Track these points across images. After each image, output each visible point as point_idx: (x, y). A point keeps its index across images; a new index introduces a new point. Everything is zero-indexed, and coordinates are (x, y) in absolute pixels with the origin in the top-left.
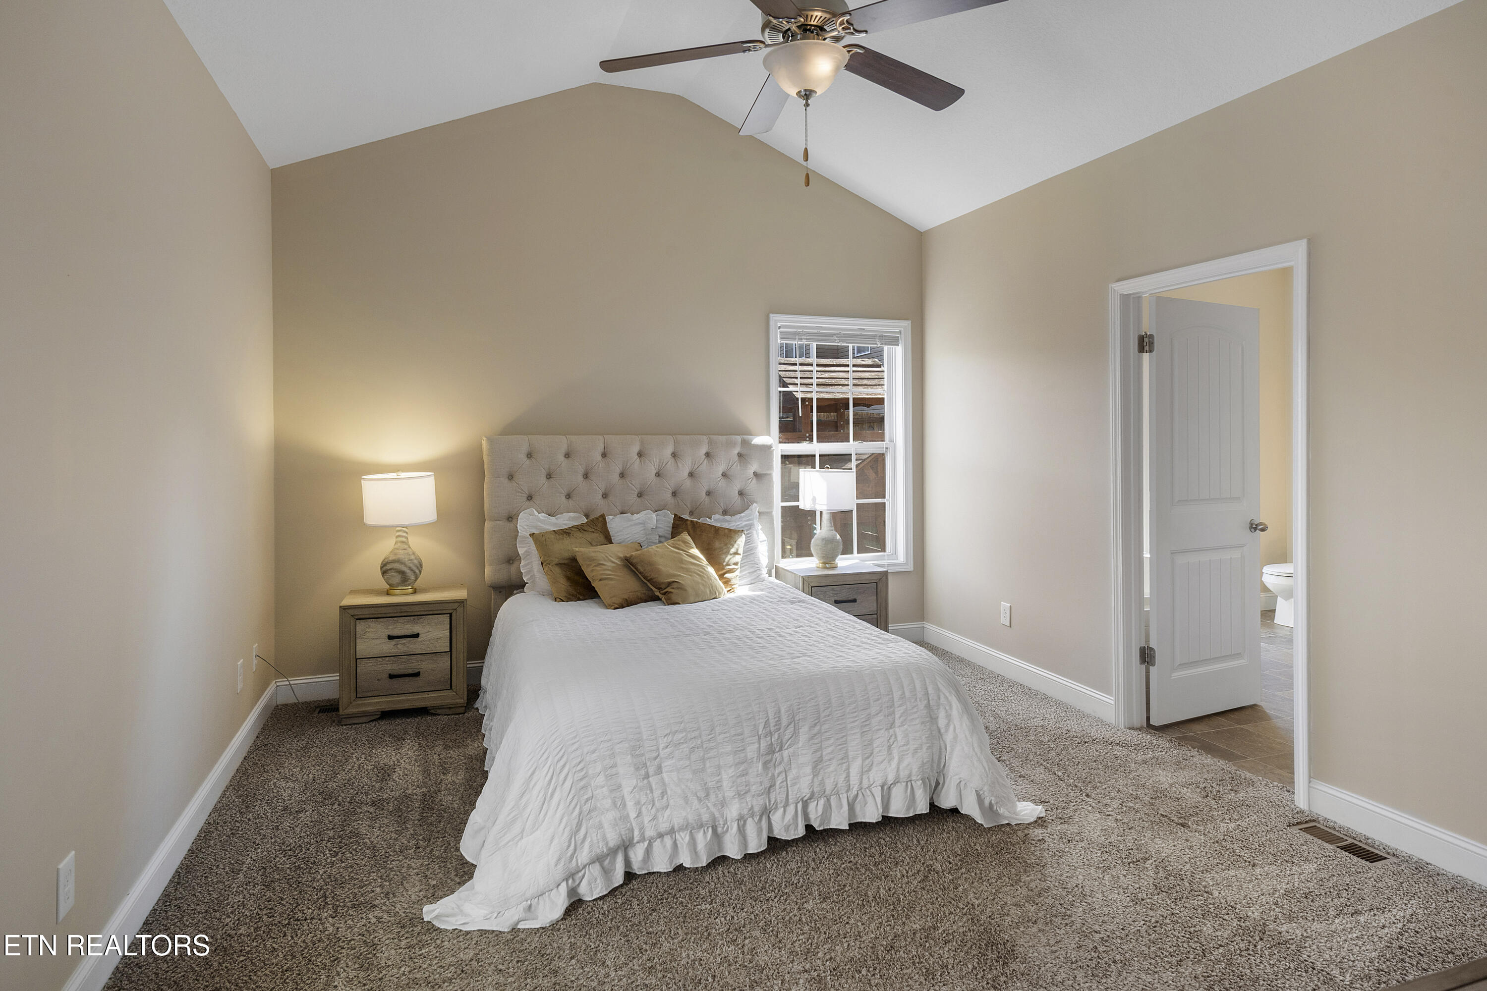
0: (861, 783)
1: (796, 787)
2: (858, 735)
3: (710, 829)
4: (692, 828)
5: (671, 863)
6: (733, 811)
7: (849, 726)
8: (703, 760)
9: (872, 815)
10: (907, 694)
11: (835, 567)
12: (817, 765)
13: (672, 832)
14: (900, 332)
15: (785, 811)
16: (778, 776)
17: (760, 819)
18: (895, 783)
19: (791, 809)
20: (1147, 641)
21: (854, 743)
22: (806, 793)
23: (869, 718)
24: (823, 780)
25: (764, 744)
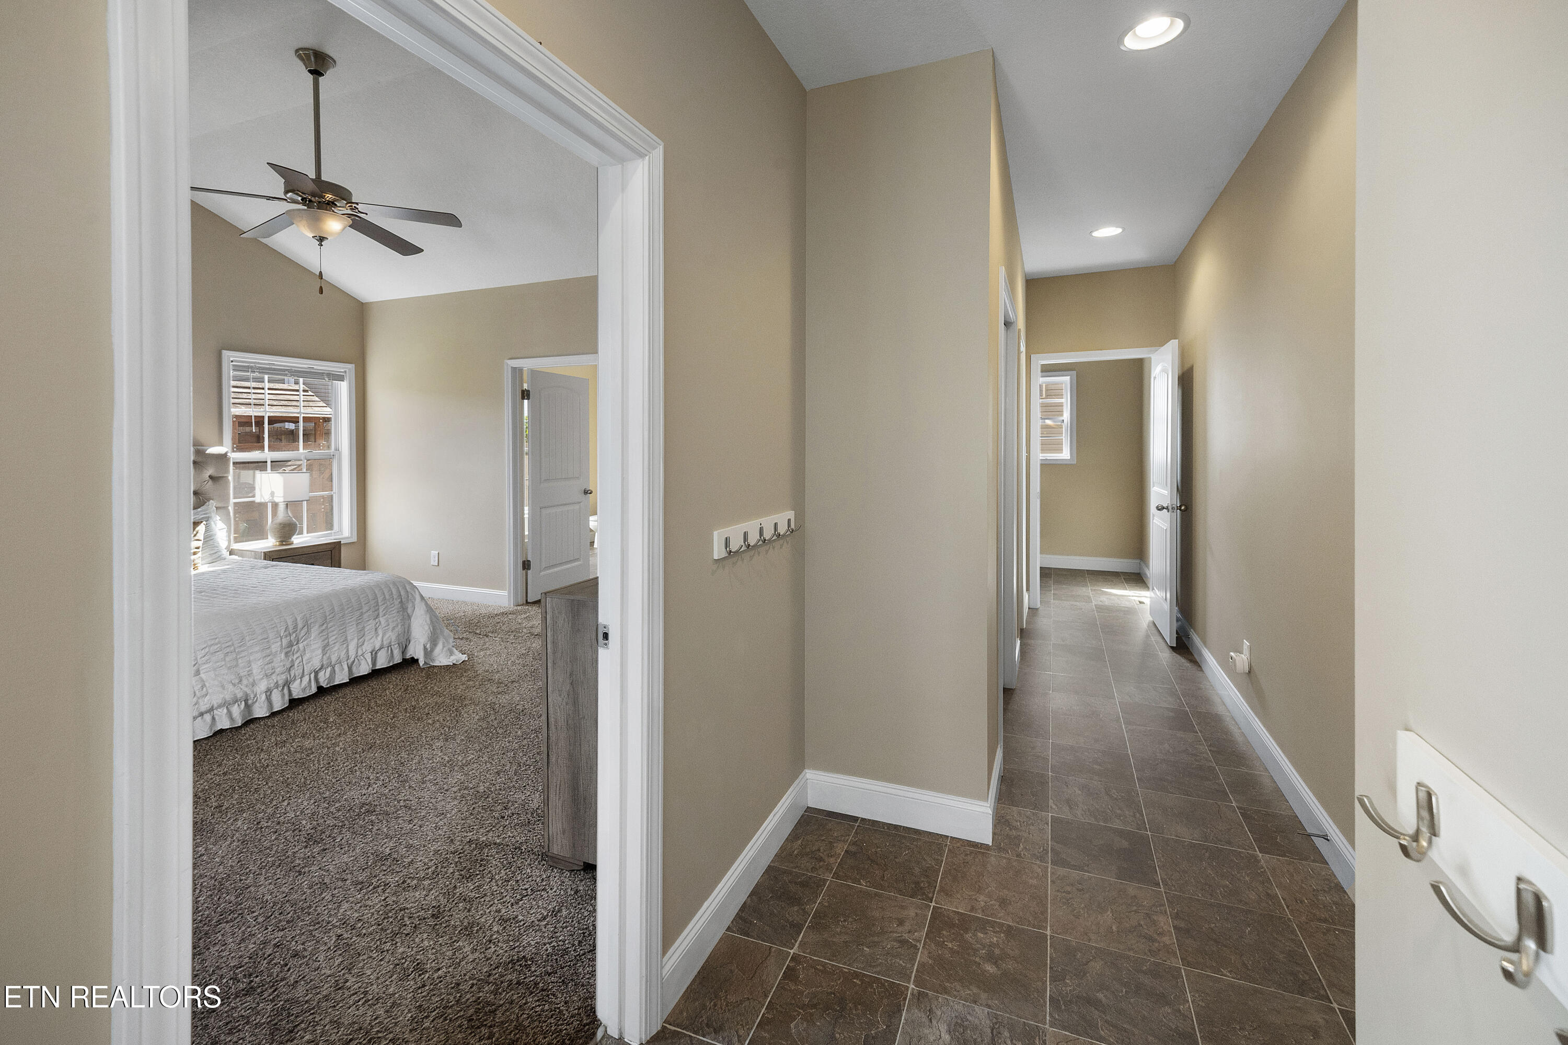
0: (357, 653)
1: (310, 664)
2: (355, 626)
3: (243, 702)
4: (227, 704)
5: (211, 730)
6: (262, 686)
7: (347, 621)
8: (236, 659)
9: (364, 669)
10: (387, 597)
11: (292, 543)
12: (325, 648)
13: (211, 710)
14: (345, 372)
15: (301, 681)
16: (296, 659)
17: (283, 689)
18: (380, 649)
19: (306, 679)
20: (526, 557)
21: (352, 631)
22: (317, 665)
23: (362, 614)
24: (330, 656)
25: (285, 642)
